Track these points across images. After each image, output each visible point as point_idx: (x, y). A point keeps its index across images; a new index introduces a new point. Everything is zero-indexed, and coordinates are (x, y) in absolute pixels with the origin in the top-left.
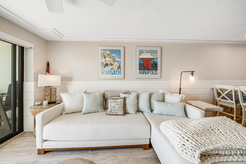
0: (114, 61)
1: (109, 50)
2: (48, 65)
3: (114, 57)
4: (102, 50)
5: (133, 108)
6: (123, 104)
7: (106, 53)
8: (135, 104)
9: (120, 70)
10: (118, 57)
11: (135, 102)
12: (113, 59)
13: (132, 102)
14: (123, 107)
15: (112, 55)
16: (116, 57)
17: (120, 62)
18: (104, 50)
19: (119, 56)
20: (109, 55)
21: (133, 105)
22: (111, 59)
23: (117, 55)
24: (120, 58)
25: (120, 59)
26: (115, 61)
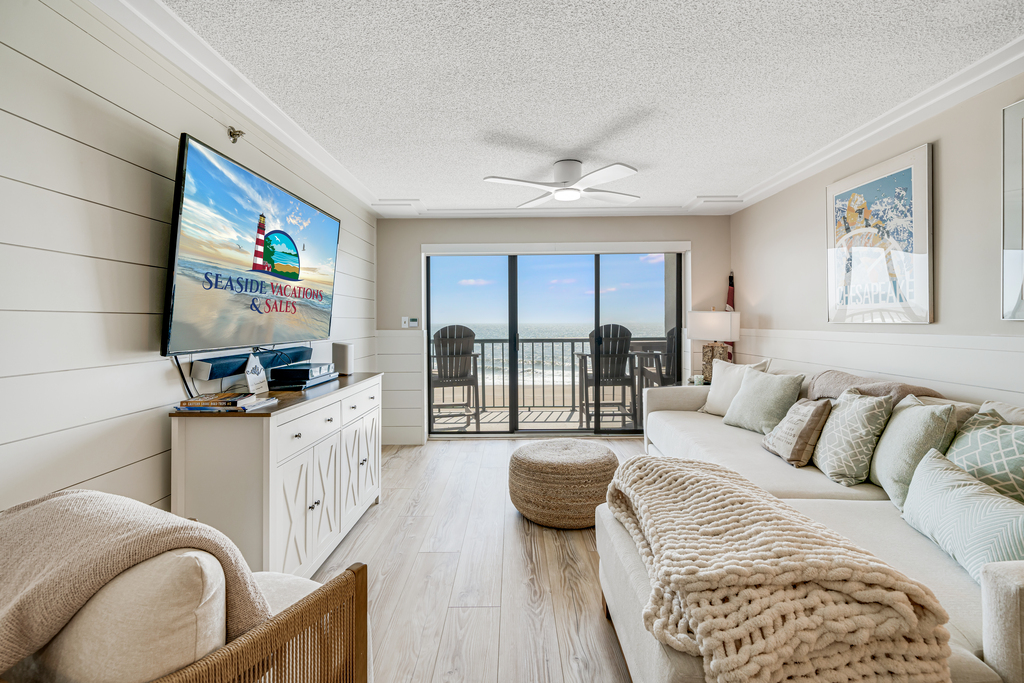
0: (882, 235)
1: (858, 191)
2: (731, 279)
3: (881, 214)
4: (837, 198)
5: (836, 453)
6: (804, 424)
7: (850, 209)
8: (848, 442)
9: (912, 277)
10: (901, 208)
11: (853, 431)
12: (879, 228)
13: (841, 428)
14: (800, 437)
15: (874, 208)
16: (890, 214)
17: (911, 234)
18: (842, 197)
19: (904, 206)
20: (860, 212)
21: (840, 444)
22: (869, 229)
23: (897, 201)
24: (909, 211)
25: (909, 218)
26: (888, 232)
